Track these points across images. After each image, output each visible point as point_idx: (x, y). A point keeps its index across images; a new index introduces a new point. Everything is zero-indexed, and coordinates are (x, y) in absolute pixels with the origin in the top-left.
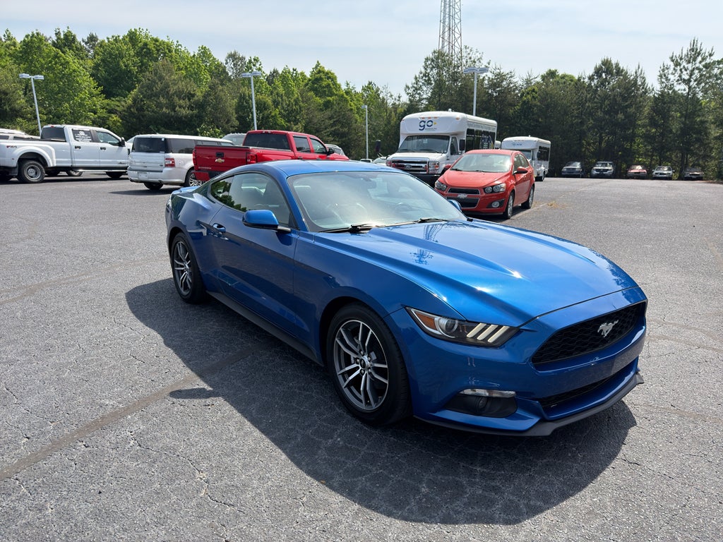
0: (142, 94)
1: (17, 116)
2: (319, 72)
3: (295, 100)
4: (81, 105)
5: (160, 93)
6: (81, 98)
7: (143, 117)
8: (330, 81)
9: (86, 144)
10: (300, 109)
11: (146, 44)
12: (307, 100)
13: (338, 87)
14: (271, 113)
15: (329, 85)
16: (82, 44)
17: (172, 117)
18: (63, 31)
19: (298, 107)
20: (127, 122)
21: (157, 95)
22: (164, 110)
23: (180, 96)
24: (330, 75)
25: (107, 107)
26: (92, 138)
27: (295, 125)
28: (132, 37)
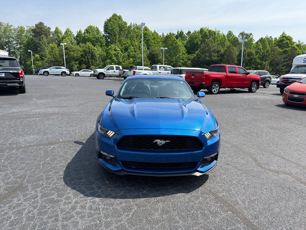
0: (200, 52)
1: (158, 62)
2: (283, 37)
3: (267, 51)
4: (179, 58)
5: (206, 51)
6: (179, 55)
7: (199, 61)
8: (288, 41)
9: (163, 71)
10: (269, 55)
11: (205, 33)
12: (274, 51)
13: (292, 43)
14: (254, 57)
15: (288, 42)
16: (186, 35)
17: (210, 60)
18: (180, 31)
19: (268, 54)
20: (193, 63)
21: (205, 52)
22: (207, 58)
23: (215, 52)
24: (289, 38)
25: (188, 58)
26: (165, 69)
27: (265, 62)
28: (202, 30)
